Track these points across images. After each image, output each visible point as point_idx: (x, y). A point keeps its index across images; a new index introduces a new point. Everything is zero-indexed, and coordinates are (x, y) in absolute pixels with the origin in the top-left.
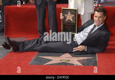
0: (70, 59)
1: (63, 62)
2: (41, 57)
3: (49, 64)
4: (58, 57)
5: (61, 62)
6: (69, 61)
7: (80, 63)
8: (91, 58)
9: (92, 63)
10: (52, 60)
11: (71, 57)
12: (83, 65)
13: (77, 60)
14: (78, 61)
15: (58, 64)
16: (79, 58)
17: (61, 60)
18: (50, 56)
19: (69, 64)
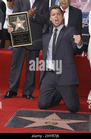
0: (58, 122)
1: (49, 125)
2: (20, 117)
3: (31, 127)
4: (43, 119)
5: (46, 125)
6: (57, 124)
7: (71, 127)
8: (85, 121)
9: (86, 128)
10: (35, 122)
11: (60, 119)
12: (75, 130)
13: (67, 124)
14: (69, 124)
15: (42, 128)
16: (70, 121)
17: (46, 123)
18: (33, 117)
19: (57, 127)
